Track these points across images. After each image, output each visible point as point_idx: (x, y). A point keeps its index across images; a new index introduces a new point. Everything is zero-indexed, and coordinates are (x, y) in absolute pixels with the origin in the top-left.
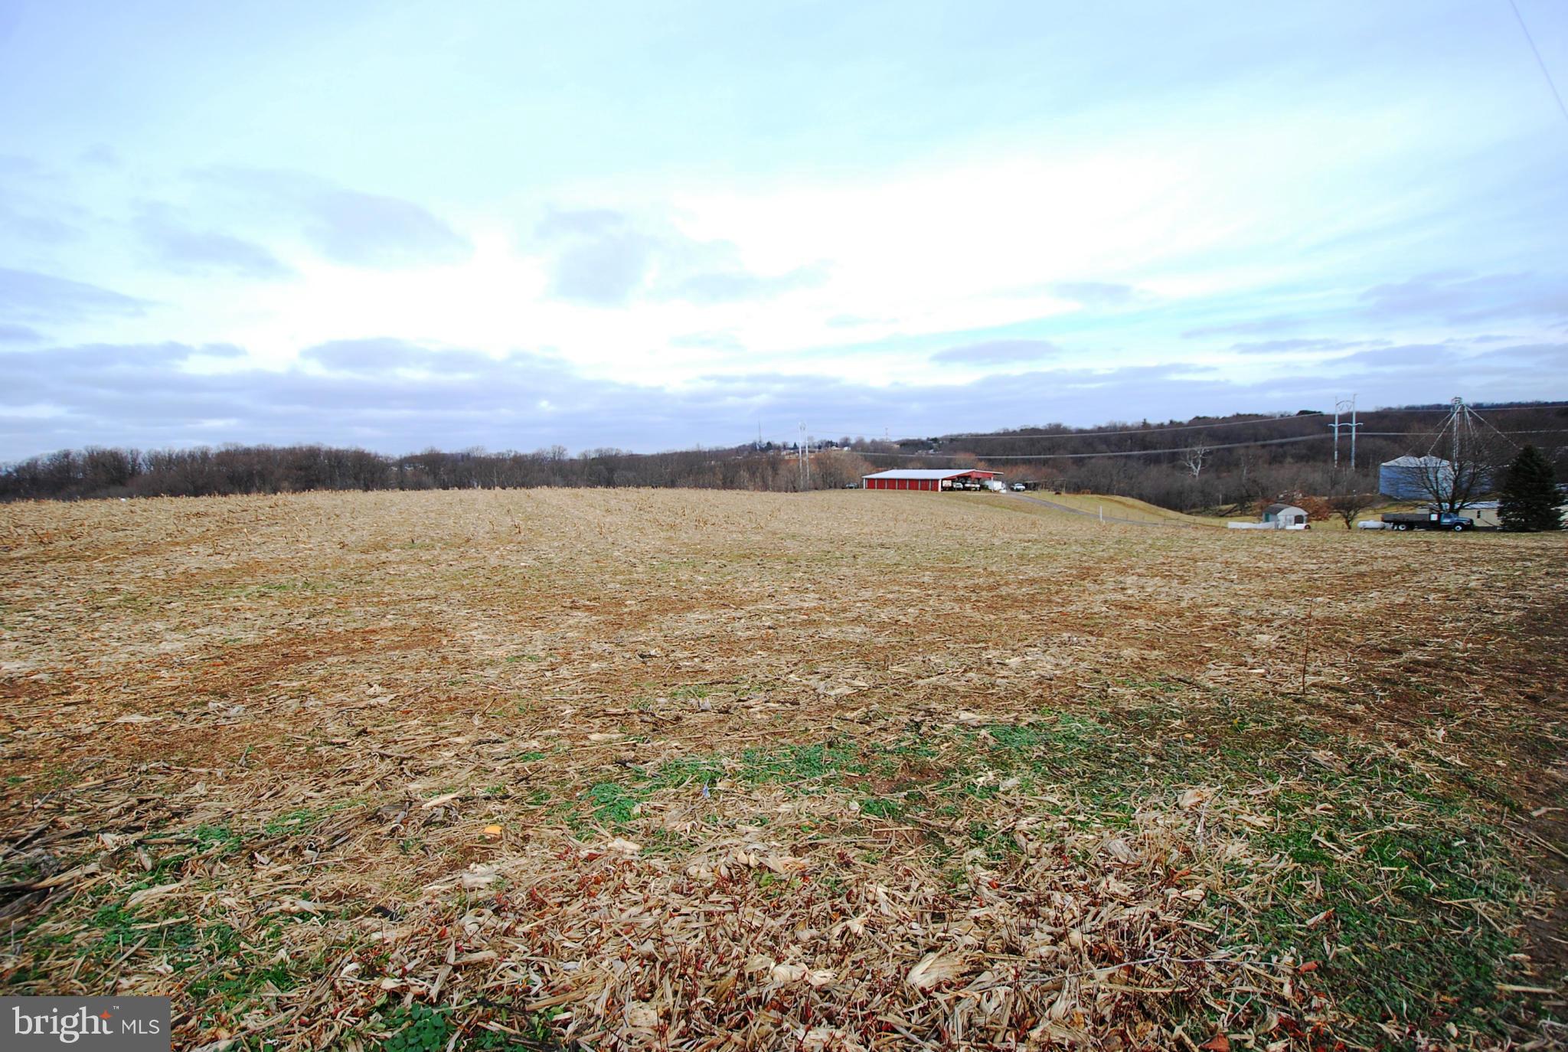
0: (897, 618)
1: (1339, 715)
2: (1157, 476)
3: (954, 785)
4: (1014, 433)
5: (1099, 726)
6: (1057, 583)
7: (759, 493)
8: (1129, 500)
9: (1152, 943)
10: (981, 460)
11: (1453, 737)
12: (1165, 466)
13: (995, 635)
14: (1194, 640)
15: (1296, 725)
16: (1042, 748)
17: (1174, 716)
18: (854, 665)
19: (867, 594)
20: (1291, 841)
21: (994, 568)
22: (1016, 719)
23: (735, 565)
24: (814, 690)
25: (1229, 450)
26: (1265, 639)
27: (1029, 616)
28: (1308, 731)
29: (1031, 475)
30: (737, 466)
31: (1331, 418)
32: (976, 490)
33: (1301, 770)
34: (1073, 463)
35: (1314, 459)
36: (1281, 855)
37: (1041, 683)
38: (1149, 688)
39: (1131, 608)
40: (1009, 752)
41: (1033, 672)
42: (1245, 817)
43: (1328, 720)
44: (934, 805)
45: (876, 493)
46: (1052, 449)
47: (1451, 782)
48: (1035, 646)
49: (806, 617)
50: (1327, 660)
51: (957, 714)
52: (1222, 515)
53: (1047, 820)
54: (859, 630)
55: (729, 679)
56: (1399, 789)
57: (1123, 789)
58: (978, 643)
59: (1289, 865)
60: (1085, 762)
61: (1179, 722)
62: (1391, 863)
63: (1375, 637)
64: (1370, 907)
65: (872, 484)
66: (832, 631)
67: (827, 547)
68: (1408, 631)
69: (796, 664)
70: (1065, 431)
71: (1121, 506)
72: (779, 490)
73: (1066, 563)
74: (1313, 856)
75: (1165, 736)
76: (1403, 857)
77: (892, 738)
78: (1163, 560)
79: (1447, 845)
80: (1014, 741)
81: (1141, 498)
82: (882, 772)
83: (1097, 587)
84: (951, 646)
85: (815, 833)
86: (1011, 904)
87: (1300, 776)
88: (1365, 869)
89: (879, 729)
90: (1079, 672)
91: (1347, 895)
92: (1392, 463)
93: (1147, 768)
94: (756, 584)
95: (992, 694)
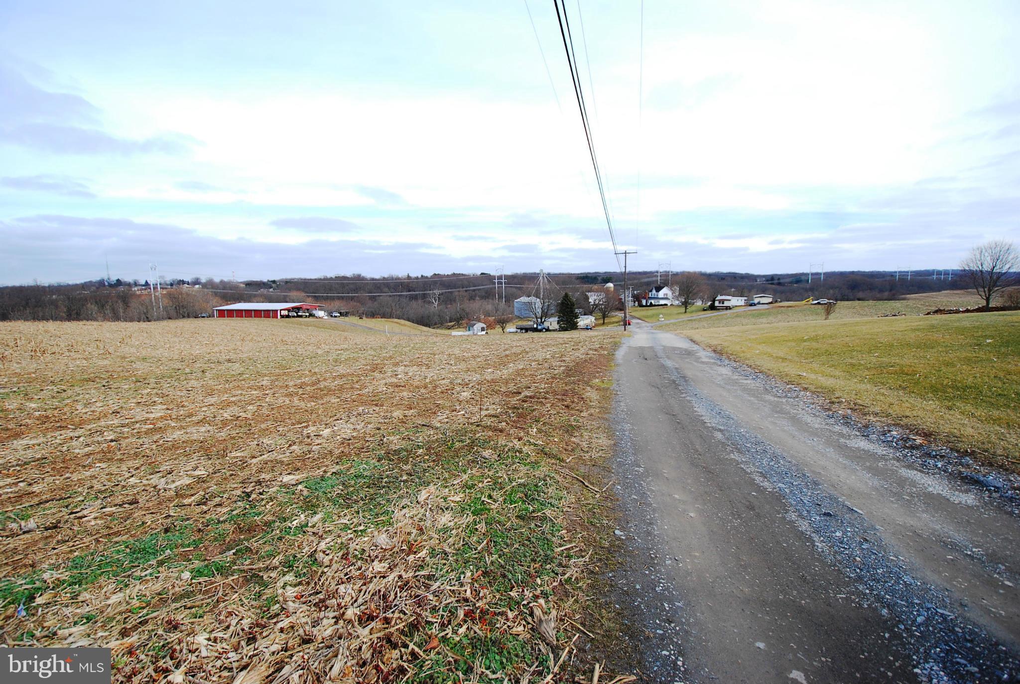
0: (238, 415)
1: (495, 430)
2: (416, 307)
3: (274, 532)
4: (331, 279)
5: (377, 464)
6: (358, 376)
7: (109, 323)
8: (402, 321)
9: (399, 595)
10: (308, 297)
11: (540, 431)
12: (420, 301)
13: (314, 416)
14: (432, 400)
15: (476, 439)
16: (341, 487)
17: (419, 447)
18: (196, 458)
19: (212, 400)
20: (472, 505)
21: (316, 370)
22: (325, 472)
23: (77, 389)
24: (155, 487)
25: (451, 293)
26: (466, 395)
27: (339, 400)
28: (481, 441)
29: (344, 307)
30: (85, 300)
31: (494, 277)
32: (306, 316)
33: (478, 464)
34: (369, 299)
35: (488, 298)
36: (468, 514)
37: (343, 443)
38: (407, 433)
39: (400, 386)
40: (317, 497)
41: (338, 437)
42: (452, 498)
43: (490, 433)
44: (257, 552)
45: (226, 321)
46: (356, 290)
47: (538, 453)
48: (341, 419)
49: (152, 426)
50: (492, 402)
51: (281, 479)
52: (449, 328)
53: (339, 536)
54: (203, 429)
55: (63, 496)
56: (518, 463)
57: (388, 501)
58: (301, 424)
59: (471, 518)
60: (367, 490)
61: (421, 450)
62: (515, 503)
63: (512, 387)
64: (506, 529)
65: (222, 314)
66: (177, 434)
67: (178, 365)
68: (525, 381)
69: (137, 468)
70: (364, 279)
71: (398, 325)
72: (132, 320)
73: (364, 362)
74: (482, 510)
75: (414, 461)
76: (520, 498)
77: (225, 510)
78: (418, 356)
79: (536, 486)
80: (321, 488)
81: (409, 320)
82: (216, 539)
83: (382, 375)
84: (281, 429)
85: (145, 611)
86: (310, 606)
87: (478, 467)
88: (504, 509)
89: (215, 506)
90: (368, 432)
91: (496, 526)
92: (518, 300)
93: (402, 483)
94: (98, 404)
95: (309, 458)
